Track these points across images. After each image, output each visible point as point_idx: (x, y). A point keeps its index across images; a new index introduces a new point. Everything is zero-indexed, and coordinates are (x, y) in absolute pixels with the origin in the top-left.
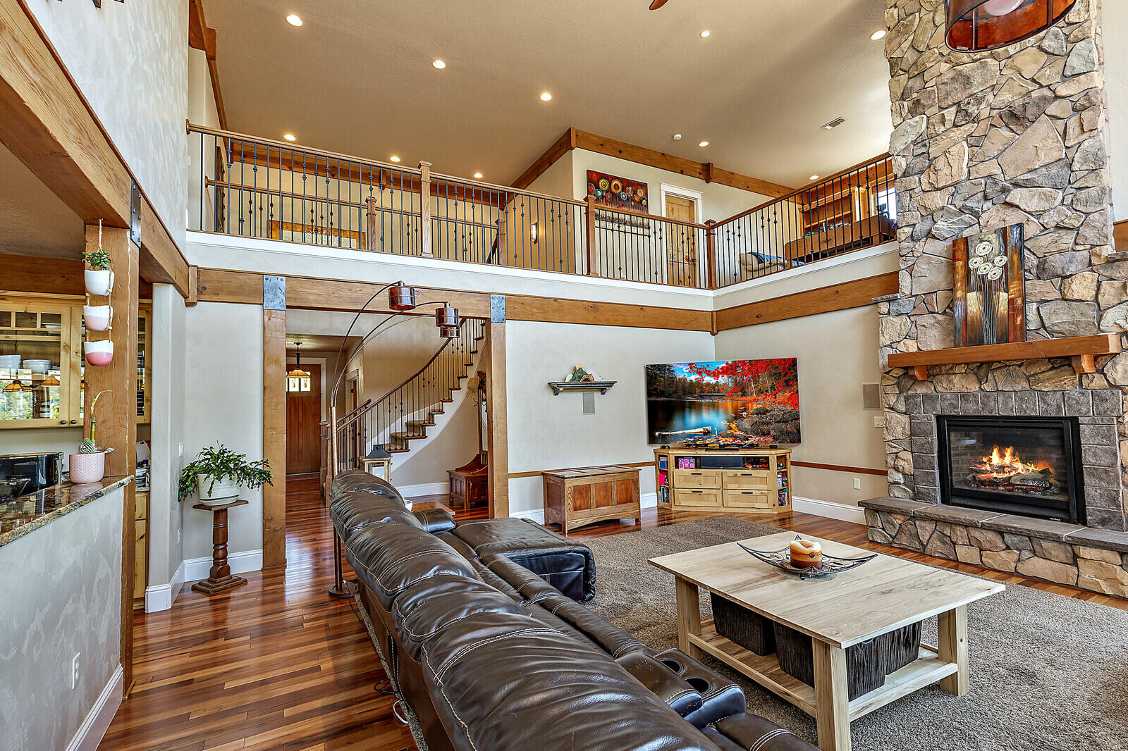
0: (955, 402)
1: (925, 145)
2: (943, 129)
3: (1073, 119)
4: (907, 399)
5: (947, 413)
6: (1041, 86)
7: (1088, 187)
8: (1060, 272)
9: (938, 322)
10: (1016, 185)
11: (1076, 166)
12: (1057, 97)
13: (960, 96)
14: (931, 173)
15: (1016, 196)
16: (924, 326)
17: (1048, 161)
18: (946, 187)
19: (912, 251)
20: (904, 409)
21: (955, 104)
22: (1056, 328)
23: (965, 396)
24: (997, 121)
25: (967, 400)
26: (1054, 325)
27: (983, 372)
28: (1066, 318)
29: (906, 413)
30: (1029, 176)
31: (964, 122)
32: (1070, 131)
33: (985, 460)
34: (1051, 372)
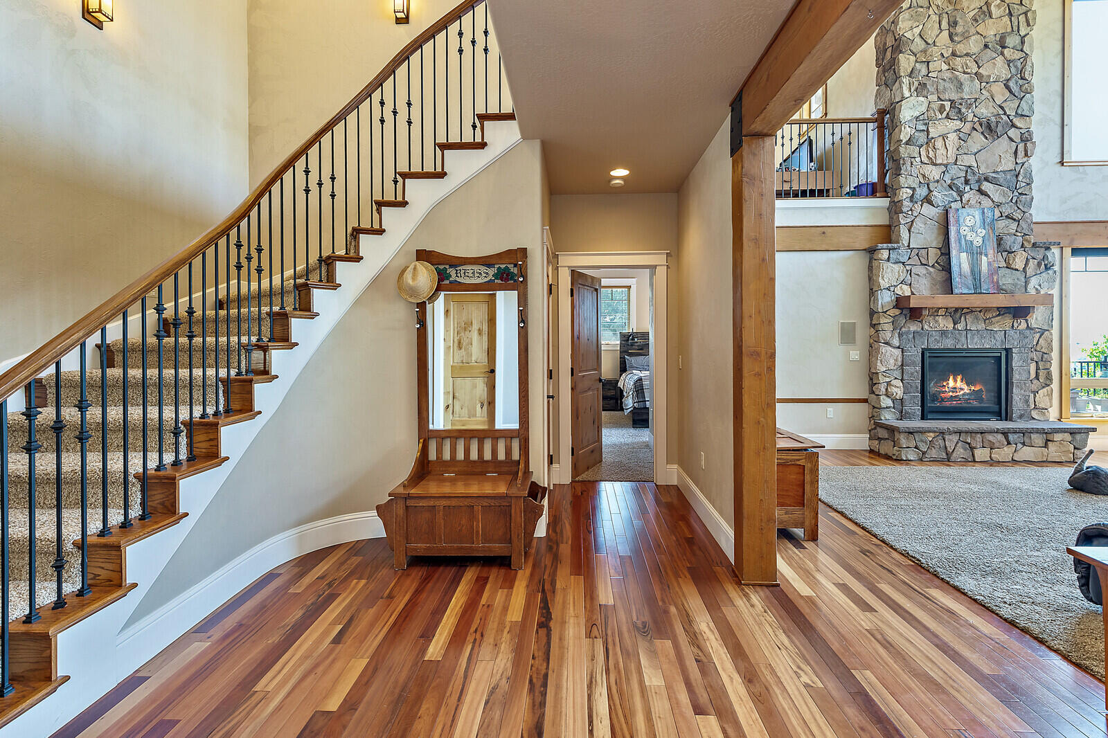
0: (938, 338)
1: (925, 124)
2: (940, 117)
3: (1021, 145)
4: (900, 335)
5: (932, 346)
6: (1005, 114)
7: (1026, 195)
8: (1008, 248)
9: (930, 273)
10: (986, 179)
11: (1020, 178)
12: (1013, 126)
13: (954, 96)
14: (930, 150)
15: (986, 186)
16: (918, 275)
17: (1006, 169)
18: (941, 164)
19: (911, 210)
20: (898, 345)
21: (950, 100)
22: (1004, 287)
23: (944, 333)
24: (977, 126)
25: (946, 337)
26: (1004, 284)
27: (958, 315)
28: (1010, 281)
29: (899, 348)
30: (994, 175)
31: (956, 118)
32: (1019, 153)
33: (944, 384)
34: (999, 318)
